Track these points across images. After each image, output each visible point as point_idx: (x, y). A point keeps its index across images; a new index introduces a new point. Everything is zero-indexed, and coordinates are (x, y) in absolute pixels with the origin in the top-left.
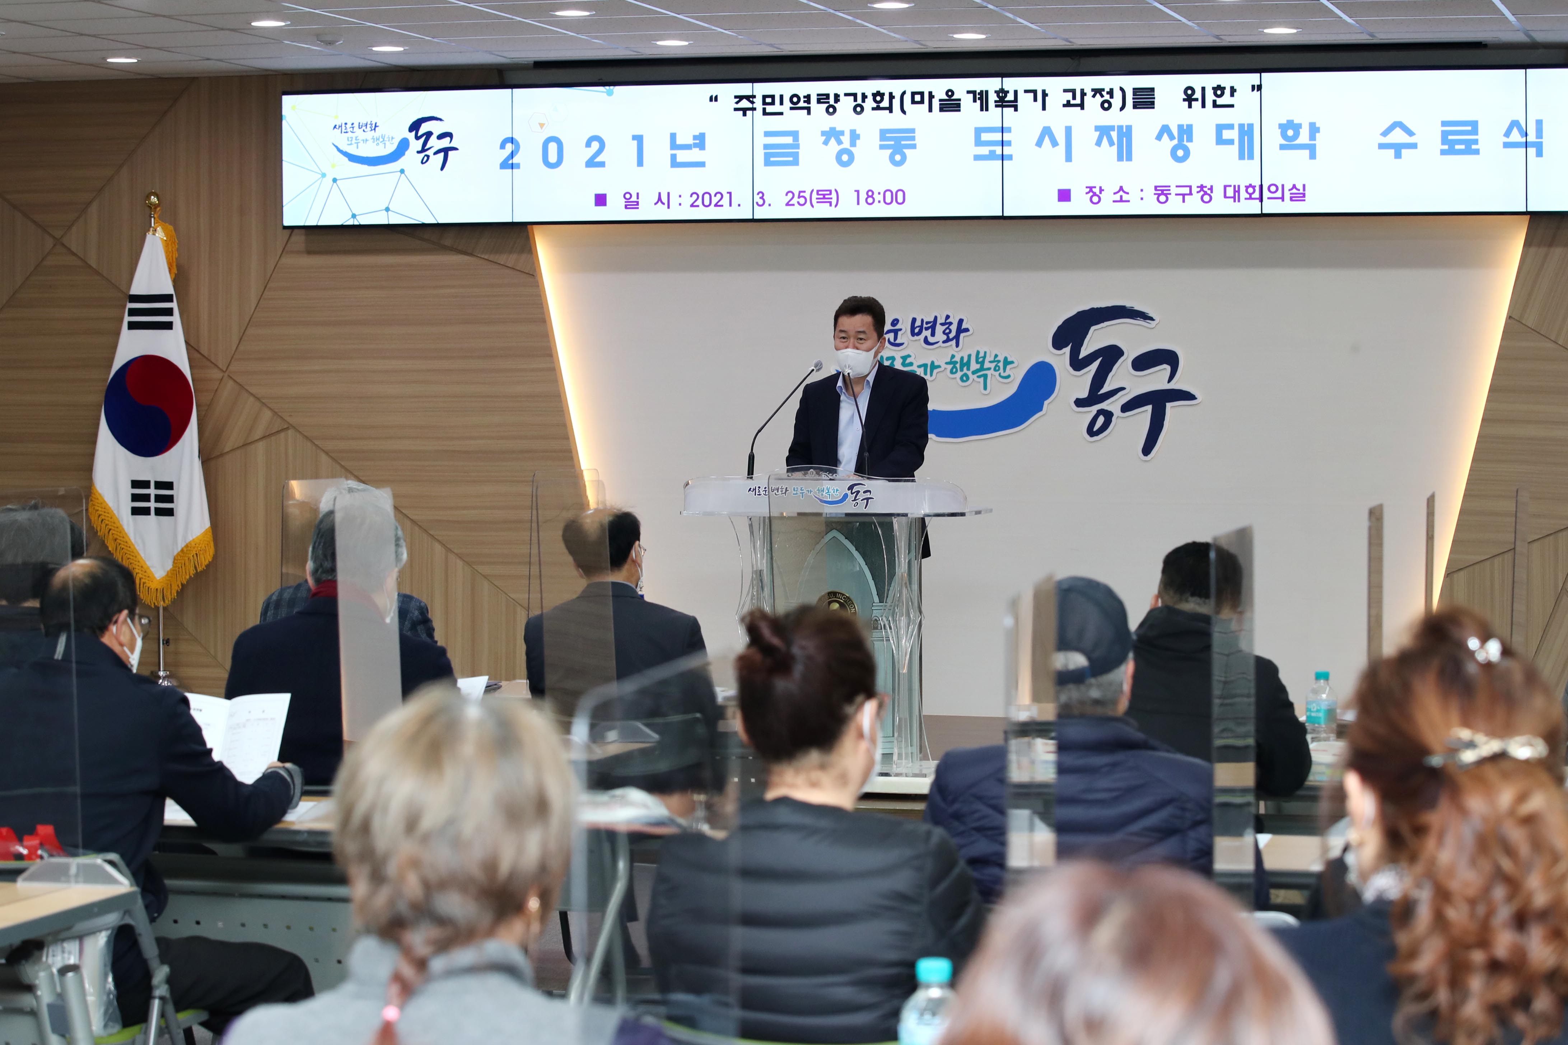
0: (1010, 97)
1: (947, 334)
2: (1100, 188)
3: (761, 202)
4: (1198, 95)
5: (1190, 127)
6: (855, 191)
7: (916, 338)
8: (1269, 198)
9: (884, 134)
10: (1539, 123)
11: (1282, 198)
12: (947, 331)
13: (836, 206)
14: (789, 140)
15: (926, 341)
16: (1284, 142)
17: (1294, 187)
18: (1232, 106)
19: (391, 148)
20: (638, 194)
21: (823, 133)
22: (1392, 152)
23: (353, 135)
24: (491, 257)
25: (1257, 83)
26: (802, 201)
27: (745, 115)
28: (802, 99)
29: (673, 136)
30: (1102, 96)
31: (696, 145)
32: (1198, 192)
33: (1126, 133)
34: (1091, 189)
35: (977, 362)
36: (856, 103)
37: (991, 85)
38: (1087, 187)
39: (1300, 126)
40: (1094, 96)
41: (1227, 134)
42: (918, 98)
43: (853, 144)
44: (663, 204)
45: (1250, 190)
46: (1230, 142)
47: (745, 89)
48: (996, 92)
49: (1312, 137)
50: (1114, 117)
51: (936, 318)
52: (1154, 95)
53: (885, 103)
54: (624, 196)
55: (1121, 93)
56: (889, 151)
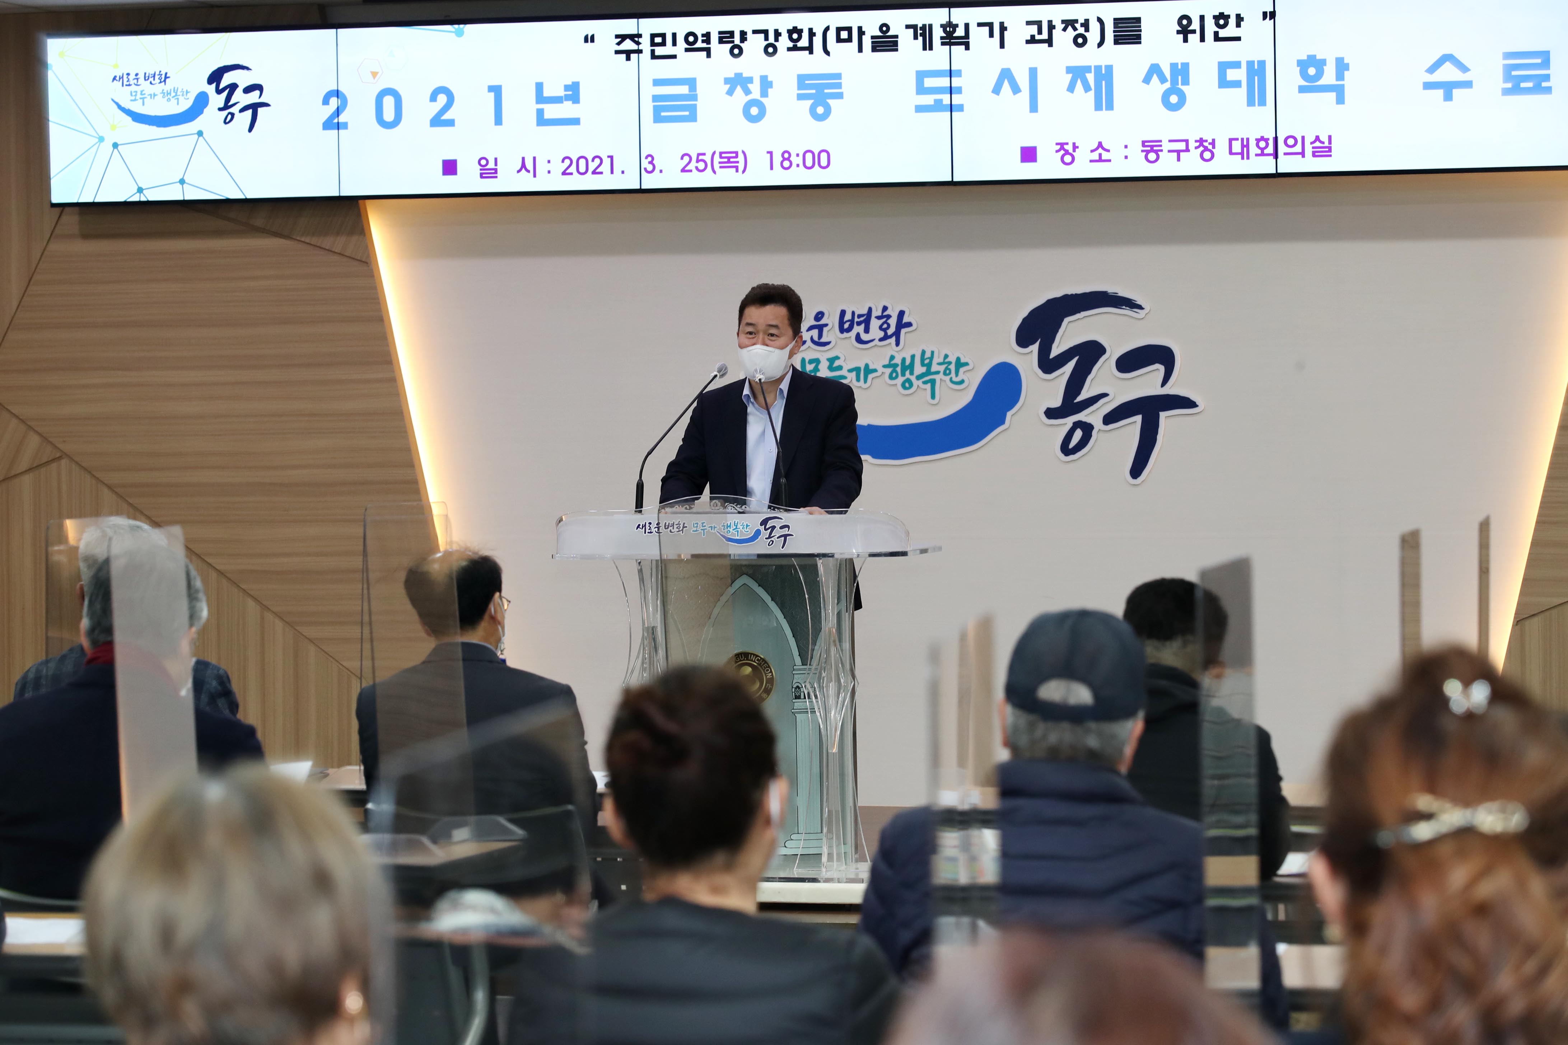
0: (960, 32)
1: (885, 330)
2: (1074, 144)
3: (650, 168)
4: (1195, 25)
5: (1186, 66)
6: (768, 152)
7: (845, 335)
8: (1285, 154)
9: (802, 80)
11: (1303, 154)
12: (885, 326)
13: (744, 172)
14: (684, 90)
15: (858, 339)
16: (1304, 83)
17: (1317, 139)
18: (1238, 39)
19: (186, 104)
20: (496, 159)
21: (727, 81)
22: (1440, 93)
23: (138, 89)
24: (314, 240)
25: (1270, 9)
26: (701, 166)
27: (628, 59)
28: (700, 38)
29: (539, 87)
30: (1075, 29)
31: (567, 98)
32: (1196, 148)
33: (1105, 75)
34: (1062, 145)
35: (923, 365)
36: (767, 42)
37: (936, 17)
38: (1057, 144)
39: (1323, 62)
40: (1065, 29)
41: (1232, 75)
42: (844, 35)
43: (764, 94)
44: (528, 171)
45: (1262, 144)
46: (1237, 84)
47: (628, 26)
48: (942, 26)
49: (1340, 76)
50: (1090, 55)
51: (870, 309)
52: (1140, 26)
53: (804, 42)
54: (479, 162)
55: (1098, 25)
56: (810, 102)
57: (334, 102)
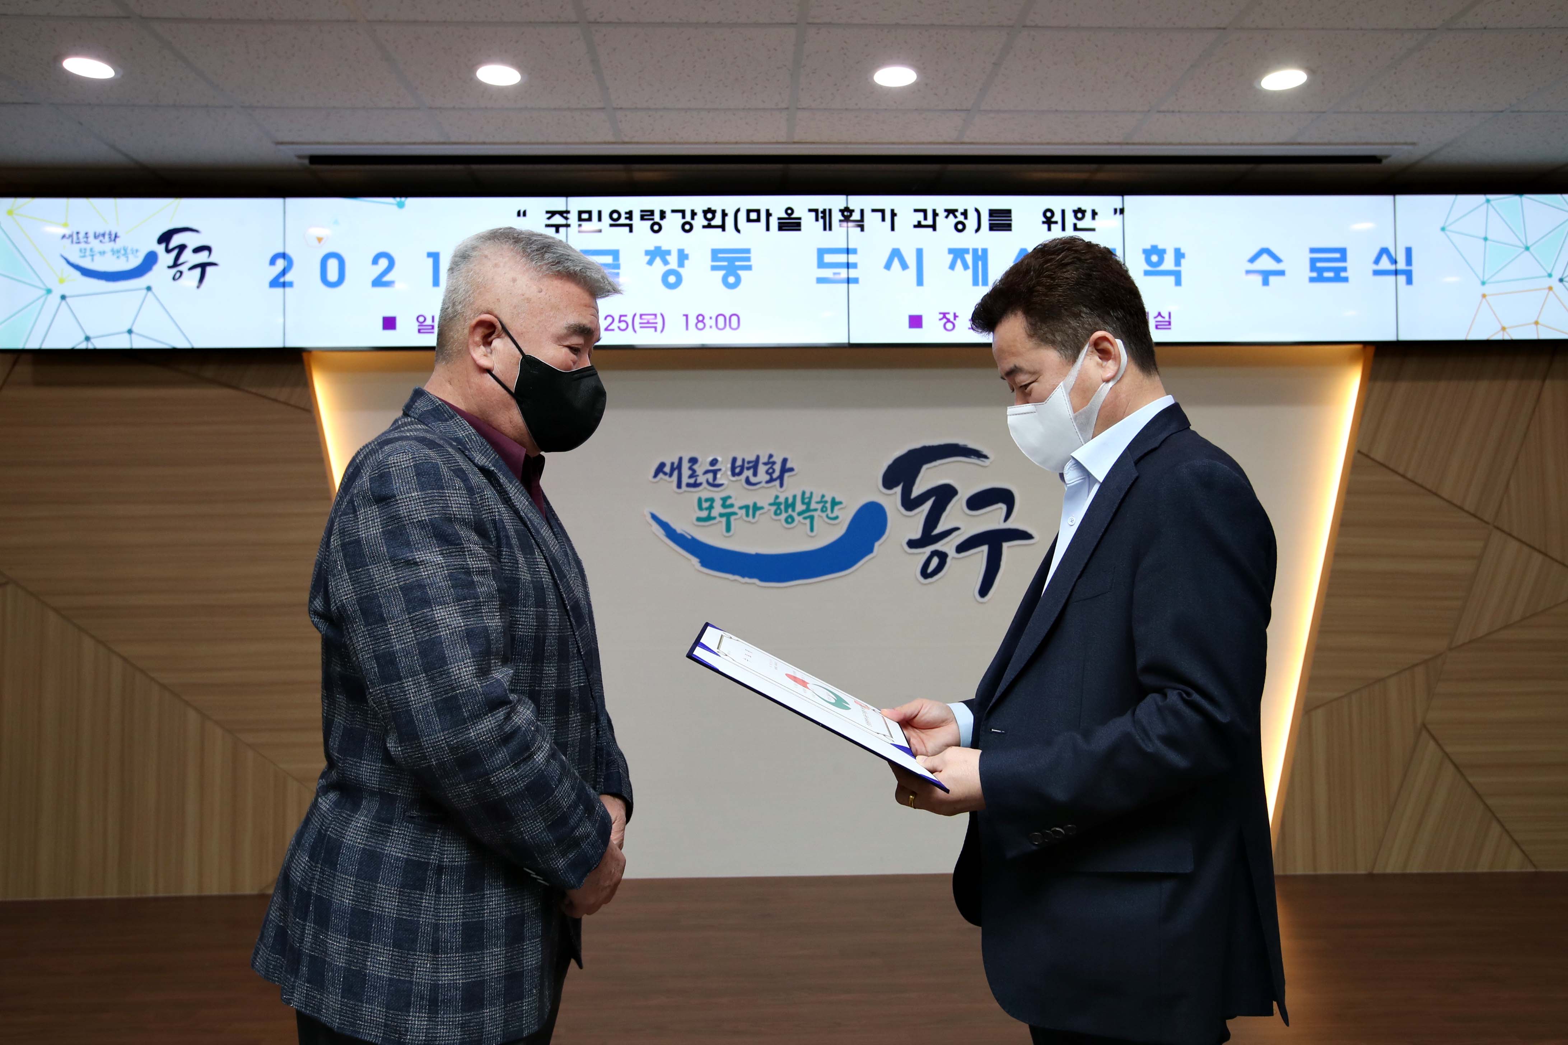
0: (856, 216)
1: (771, 474)
2: (955, 314)
4: (1057, 217)
6: (684, 315)
7: (736, 478)
9: (716, 254)
10: (1409, 251)
12: (771, 471)
13: (662, 331)
14: (608, 260)
15: (748, 481)
16: (1148, 268)
17: (1159, 314)
19: (134, 262)
21: (647, 253)
22: (1259, 279)
23: (88, 247)
24: (263, 391)
25: (1119, 206)
26: (623, 325)
28: (623, 216)
30: (956, 217)
33: (981, 257)
34: (944, 315)
35: (803, 503)
36: (684, 221)
37: (835, 203)
38: (940, 313)
39: (1164, 251)
40: (947, 217)
42: (753, 216)
43: (681, 264)
47: (557, 203)
48: (841, 211)
49: (1178, 263)
50: (969, 240)
51: (758, 457)
52: (1011, 217)
53: (717, 221)
54: (417, 319)
55: (976, 214)
56: (722, 273)
57: (280, 264)
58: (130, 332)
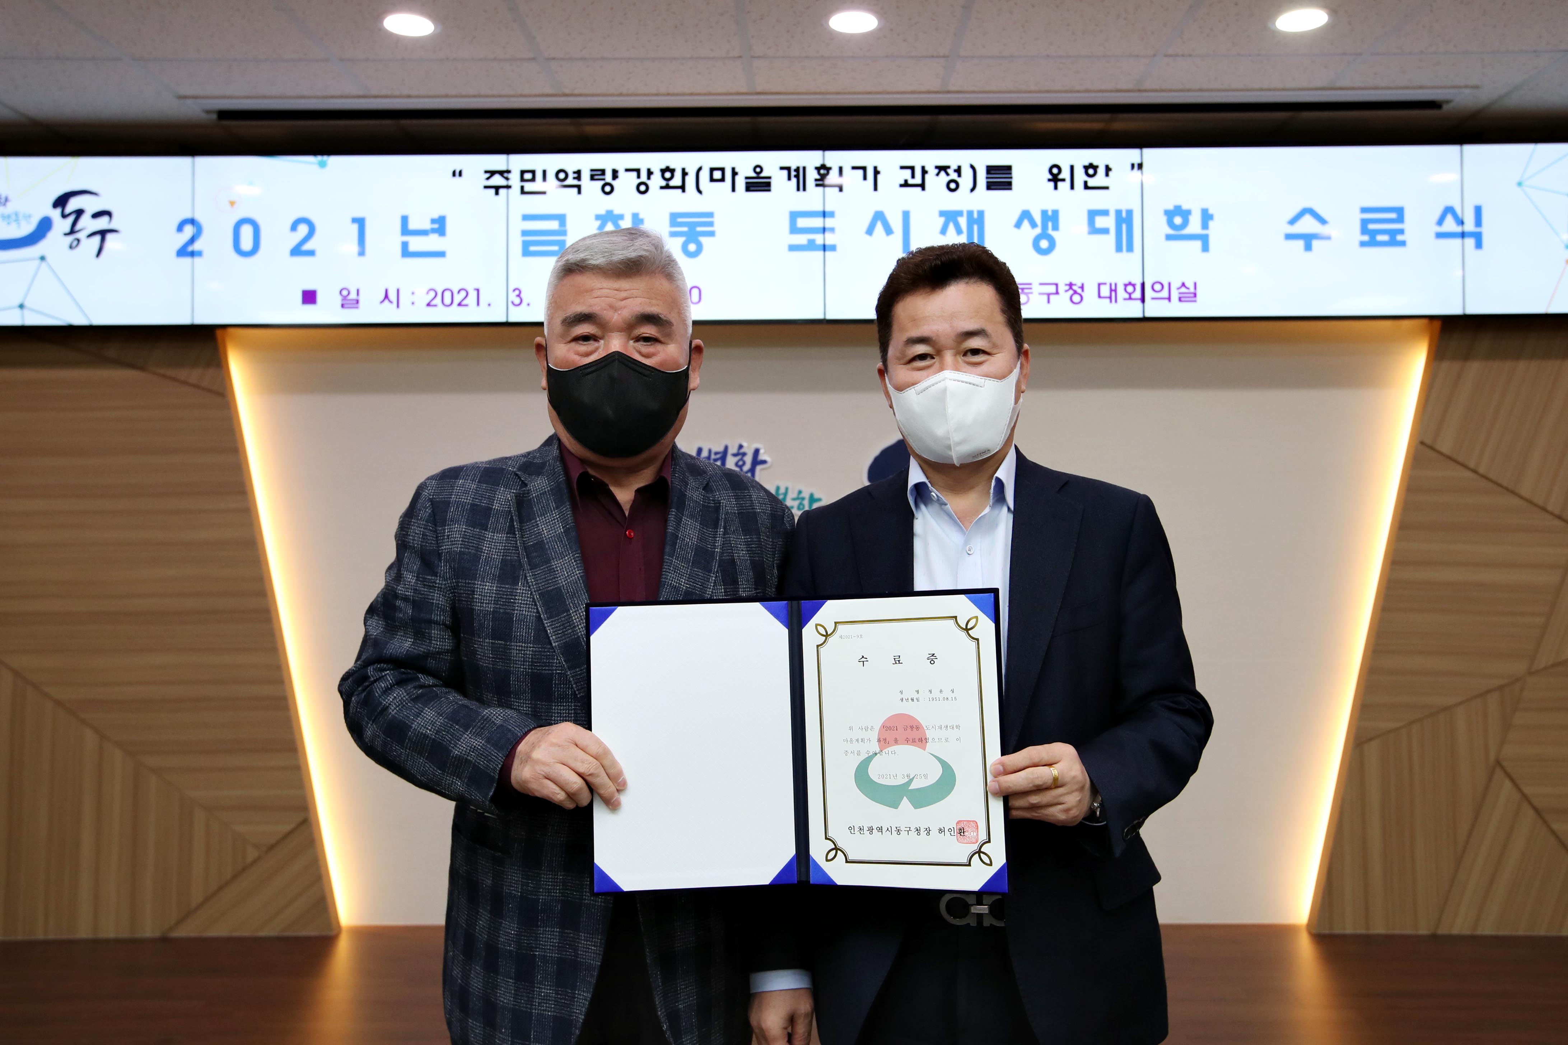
0: (834, 174)
3: (517, 301)
4: (1065, 174)
5: (1056, 213)
8: (1153, 299)
9: (675, 218)
10: (1478, 210)
11: (1169, 299)
12: (741, 463)
14: (554, 225)
16: (1171, 232)
17: (1183, 285)
18: (1107, 188)
19: (27, 228)
20: (358, 291)
21: (598, 216)
22: (1300, 243)
24: (170, 372)
25: (1137, 161)
27: (497, 193)
28: (571, 176)
29: (405, 220)
30: (948, 174)
31: (433, 231)
32: (1066, 291)
33: (977, 220)
36: (639, 181)
37: (809, 159)
39: (1189, 212)
40: (938, 175)
41: (1100, 222)
42: (717, 175)
44: (391, 302)
45: (1130, 289)
46: (1105, 231)
47: (497, 161)
48: (817, 168)
49: (1205, 226)
50: (963, 200)
51: (726, 448)
52: (1011, 174)
53: (677, 181)
54: (341, 292)
55: (971, 171)
56: (682, 240)
57: (189, 230)
58: (21, 306)
